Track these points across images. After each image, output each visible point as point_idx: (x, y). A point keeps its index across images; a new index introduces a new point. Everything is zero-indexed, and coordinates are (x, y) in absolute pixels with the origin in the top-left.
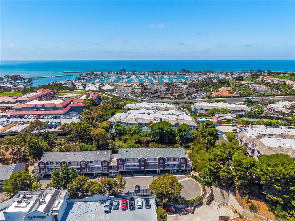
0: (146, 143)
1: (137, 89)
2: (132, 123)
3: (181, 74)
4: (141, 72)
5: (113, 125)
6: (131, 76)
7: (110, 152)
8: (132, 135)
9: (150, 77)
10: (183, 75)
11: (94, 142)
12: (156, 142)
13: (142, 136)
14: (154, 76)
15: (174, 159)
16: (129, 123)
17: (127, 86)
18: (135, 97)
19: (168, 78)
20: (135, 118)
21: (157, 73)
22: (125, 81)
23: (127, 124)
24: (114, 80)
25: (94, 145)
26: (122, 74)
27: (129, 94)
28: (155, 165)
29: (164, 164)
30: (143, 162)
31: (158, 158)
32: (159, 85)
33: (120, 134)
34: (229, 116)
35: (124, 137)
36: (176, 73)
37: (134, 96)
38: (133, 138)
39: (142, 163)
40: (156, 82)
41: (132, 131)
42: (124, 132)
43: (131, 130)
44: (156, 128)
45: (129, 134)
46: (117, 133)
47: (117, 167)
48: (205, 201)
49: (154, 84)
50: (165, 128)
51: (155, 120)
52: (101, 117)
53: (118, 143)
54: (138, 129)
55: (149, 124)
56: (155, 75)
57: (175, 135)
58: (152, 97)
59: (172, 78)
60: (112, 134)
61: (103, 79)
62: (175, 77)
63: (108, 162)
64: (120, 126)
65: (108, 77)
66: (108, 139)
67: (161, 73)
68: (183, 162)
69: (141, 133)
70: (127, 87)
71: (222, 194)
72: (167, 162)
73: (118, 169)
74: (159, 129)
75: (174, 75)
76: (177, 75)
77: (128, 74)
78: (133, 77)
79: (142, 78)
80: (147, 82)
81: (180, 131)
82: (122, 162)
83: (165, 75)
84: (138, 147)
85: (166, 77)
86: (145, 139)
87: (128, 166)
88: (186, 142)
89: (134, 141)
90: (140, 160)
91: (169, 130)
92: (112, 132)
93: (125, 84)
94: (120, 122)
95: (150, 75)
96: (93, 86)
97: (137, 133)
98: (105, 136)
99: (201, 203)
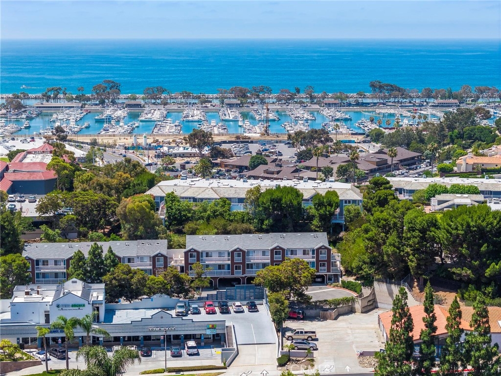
1: (182, 155)
2: (207, 197)
3: (365, 101)
4: (187, 95)
5: (159, 201)
6: (147, 109)
7: (165, 241)
8: (208, 220)
9: (231, 114)
10: (375, 104)
13: (231, 221)
14: (245, 110)
15: (305, 252)
17: (138, 148)
20: (212, 186)
21: (258, 96)
22: (121, 130)
23: (195, 200)
25: (126, 236)
26: (102, 102)
28: (264, 265)
30: (240, 257)
31: (270, 248)
32: (269, 142)
33: (178, 220)
34: (464, 199)
35: (189, 226)
36: (342, 99)
38: (211, 225)
39: (238, 259)
40: (256, 132)
41: (209, 212)
42: (189, 215)
44: (264, 199)
46: (171, 219)
47: (186, 269)
48: (358, 306)
49: (248, 141)
50: (287, 199)
54: (223, 206)
56: (253, 104)
63: (166, 258)
64: (179, 202)
66: (156, 224)
67: (279, 99)
68: (324, 256)
69: (230, 215)
74: (271, 200)
75: (335, 104)
76: (349, 105)
77: (133, 102)
79: (196, 118)
80: (217, 132)
81: (321, 205)
82: (195, 258)
83: (297, 106)
85: (300, 112)
87: (208, 266)
88: (334, 232)
89: (215, 231)
90: (233, 252)
94: (175, 196)
95: (231, 106)
97: (221, 214)
99: (352, 311)
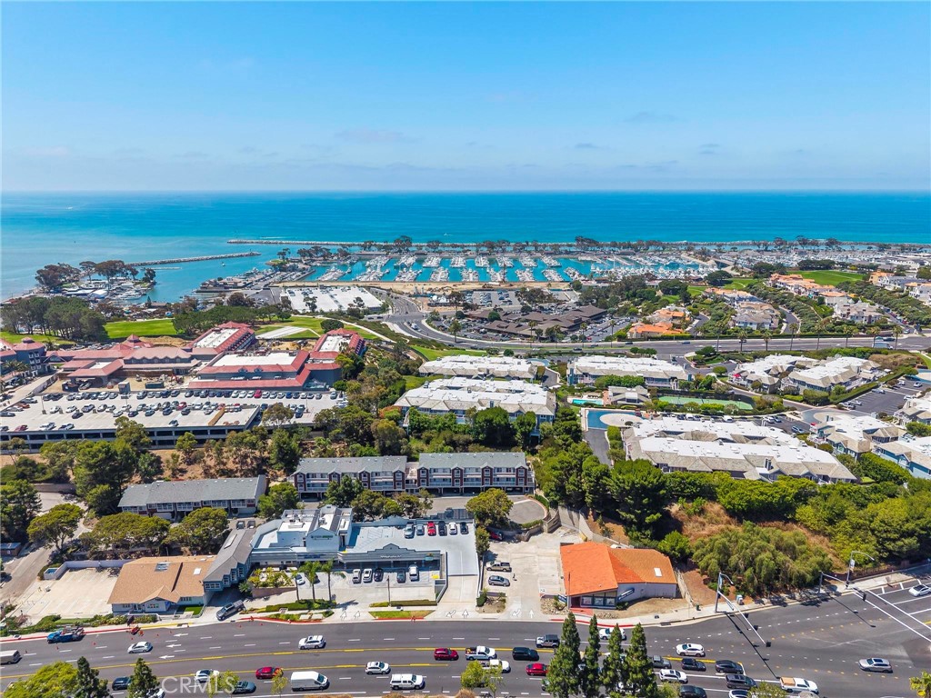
0: (463, 445)
1: (445, 305)
2: (440, 409)
3: (572, 250)
5: (405, 412)
6: (428, 257)
7: (405, 458)
8: (439, 431)
9: (483, 262)
10: (578, 252)
11: (376, 442)
12: (481, 443)
13: (456, 433)
14: (492, 257)
15: (508, 470)
16: (434, 409)
17: (417, 295)
18: (439, 332)
19: (532, 264)
20: (444, 399)
21: (501, 247)
22: (410, 276)
23: (431, 411)
24: (378, 270)
25: (376, 447)
26: (400, 250)
27: (424, 322)
28: (477, 479)
29: (491, 477)
30: (459, 474)
31: (482, 467)
32: (504, 290)
33: (418, 429)
34: (632, 394)
35: (425, 434)
36: (556, 248)
37: (438, 328)
38: (441, 436)
39: (457, 475)
40: (497, 278)
41: (440, 425)
42: (426, 426)
43: (437, 422)
44: (480, 419)
45: (435, 428)
46: (412, 428)
47: (419, 481)
48: (545, 527)
49: (490, 289)
50: (497, 420)
51: (482, 405)
52: (384, 397)
53: (415, 444)
54: (450, 420)
55: (470, 411)
56: (497, 252)
57: (514, 432)
58: (485, 333)
59: (543, 264)
60: (405, 428)
61: (349, 270)
62: (554, 263)
63: (403, 474)
64: (419, 415)
65: (362, 259)
66: (399, 438)
67: (515, 248)
68: (522, 474)
69: (455, 427)
70: (419, 298)
71: (571, 518)
72: (495, 475)
73: (419, 485)
74: (486, 420)
75: (551, 253)
76: (561, 253)
77: (420, 250)
78: (433, 261)
79: (459, 265)
80: (471, 280)
81: (522, 424)
82: (425, 474)
83: (526, 254)
84: (451, 452)
85: (527, 260)
86: (462, 438)
87: (435, 479)
88: (531, 443)
89: (444, 442)
90: (453, 470)
91: (503, 423)
92: (404, 425)
93: (410, 288)
94: (417, 407)
95: (483, 254)
96: (327, 295)
97: (449, 427)
98: (396, 432)
99: (541, 531)
